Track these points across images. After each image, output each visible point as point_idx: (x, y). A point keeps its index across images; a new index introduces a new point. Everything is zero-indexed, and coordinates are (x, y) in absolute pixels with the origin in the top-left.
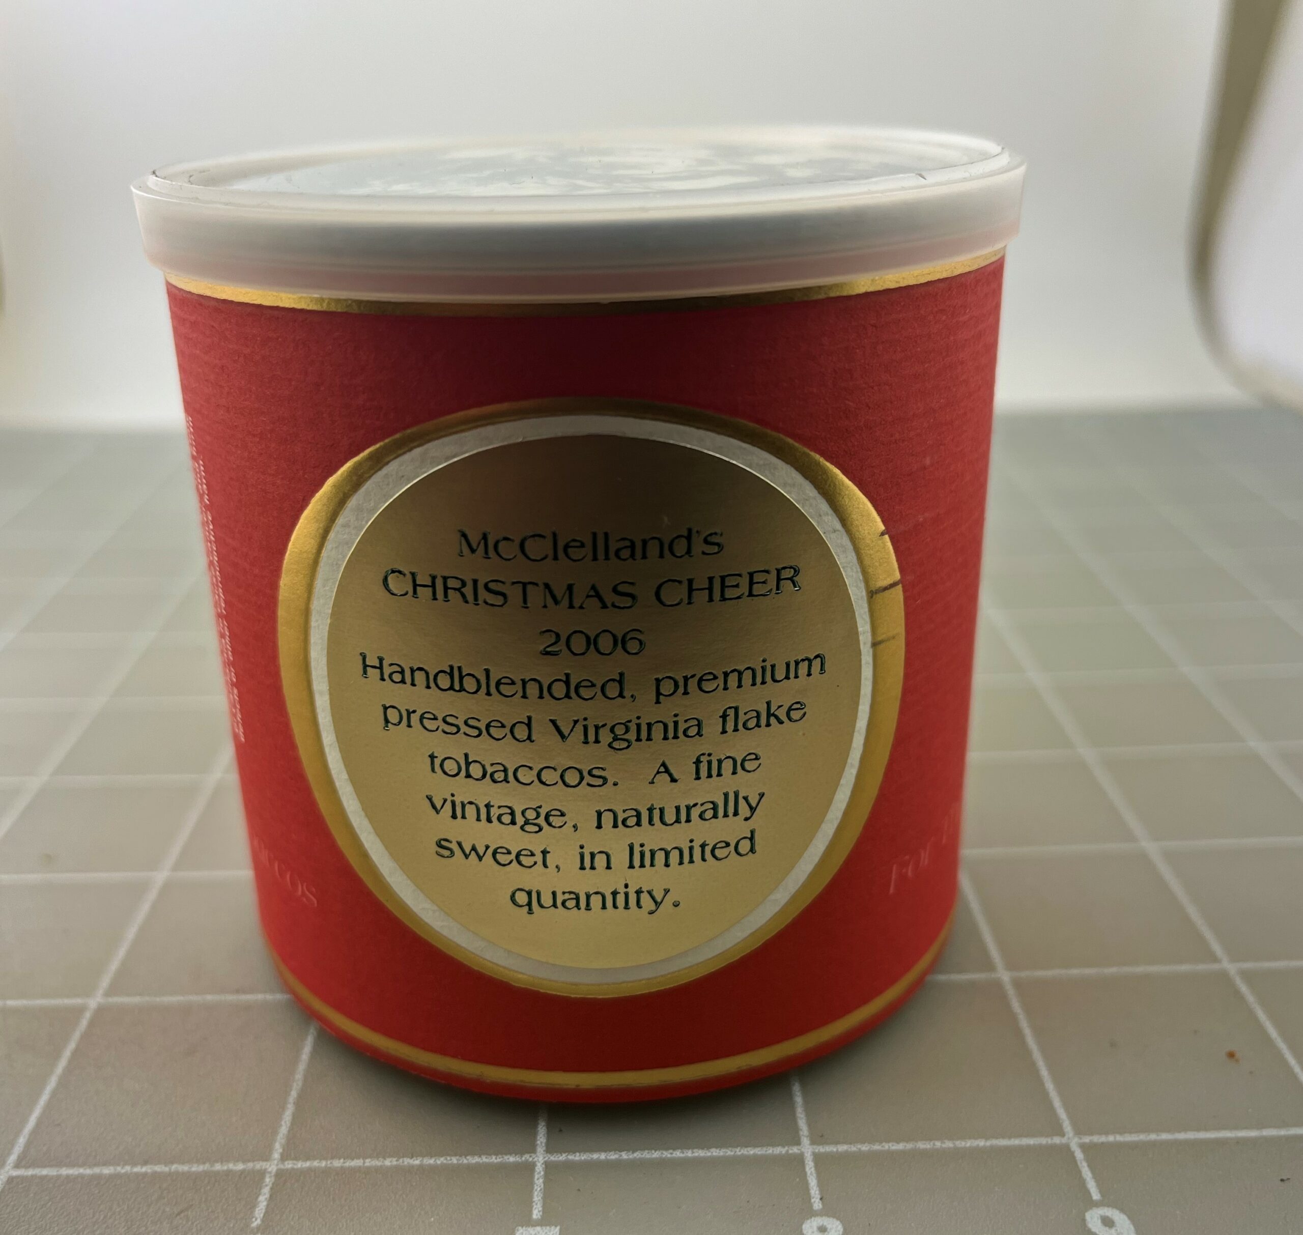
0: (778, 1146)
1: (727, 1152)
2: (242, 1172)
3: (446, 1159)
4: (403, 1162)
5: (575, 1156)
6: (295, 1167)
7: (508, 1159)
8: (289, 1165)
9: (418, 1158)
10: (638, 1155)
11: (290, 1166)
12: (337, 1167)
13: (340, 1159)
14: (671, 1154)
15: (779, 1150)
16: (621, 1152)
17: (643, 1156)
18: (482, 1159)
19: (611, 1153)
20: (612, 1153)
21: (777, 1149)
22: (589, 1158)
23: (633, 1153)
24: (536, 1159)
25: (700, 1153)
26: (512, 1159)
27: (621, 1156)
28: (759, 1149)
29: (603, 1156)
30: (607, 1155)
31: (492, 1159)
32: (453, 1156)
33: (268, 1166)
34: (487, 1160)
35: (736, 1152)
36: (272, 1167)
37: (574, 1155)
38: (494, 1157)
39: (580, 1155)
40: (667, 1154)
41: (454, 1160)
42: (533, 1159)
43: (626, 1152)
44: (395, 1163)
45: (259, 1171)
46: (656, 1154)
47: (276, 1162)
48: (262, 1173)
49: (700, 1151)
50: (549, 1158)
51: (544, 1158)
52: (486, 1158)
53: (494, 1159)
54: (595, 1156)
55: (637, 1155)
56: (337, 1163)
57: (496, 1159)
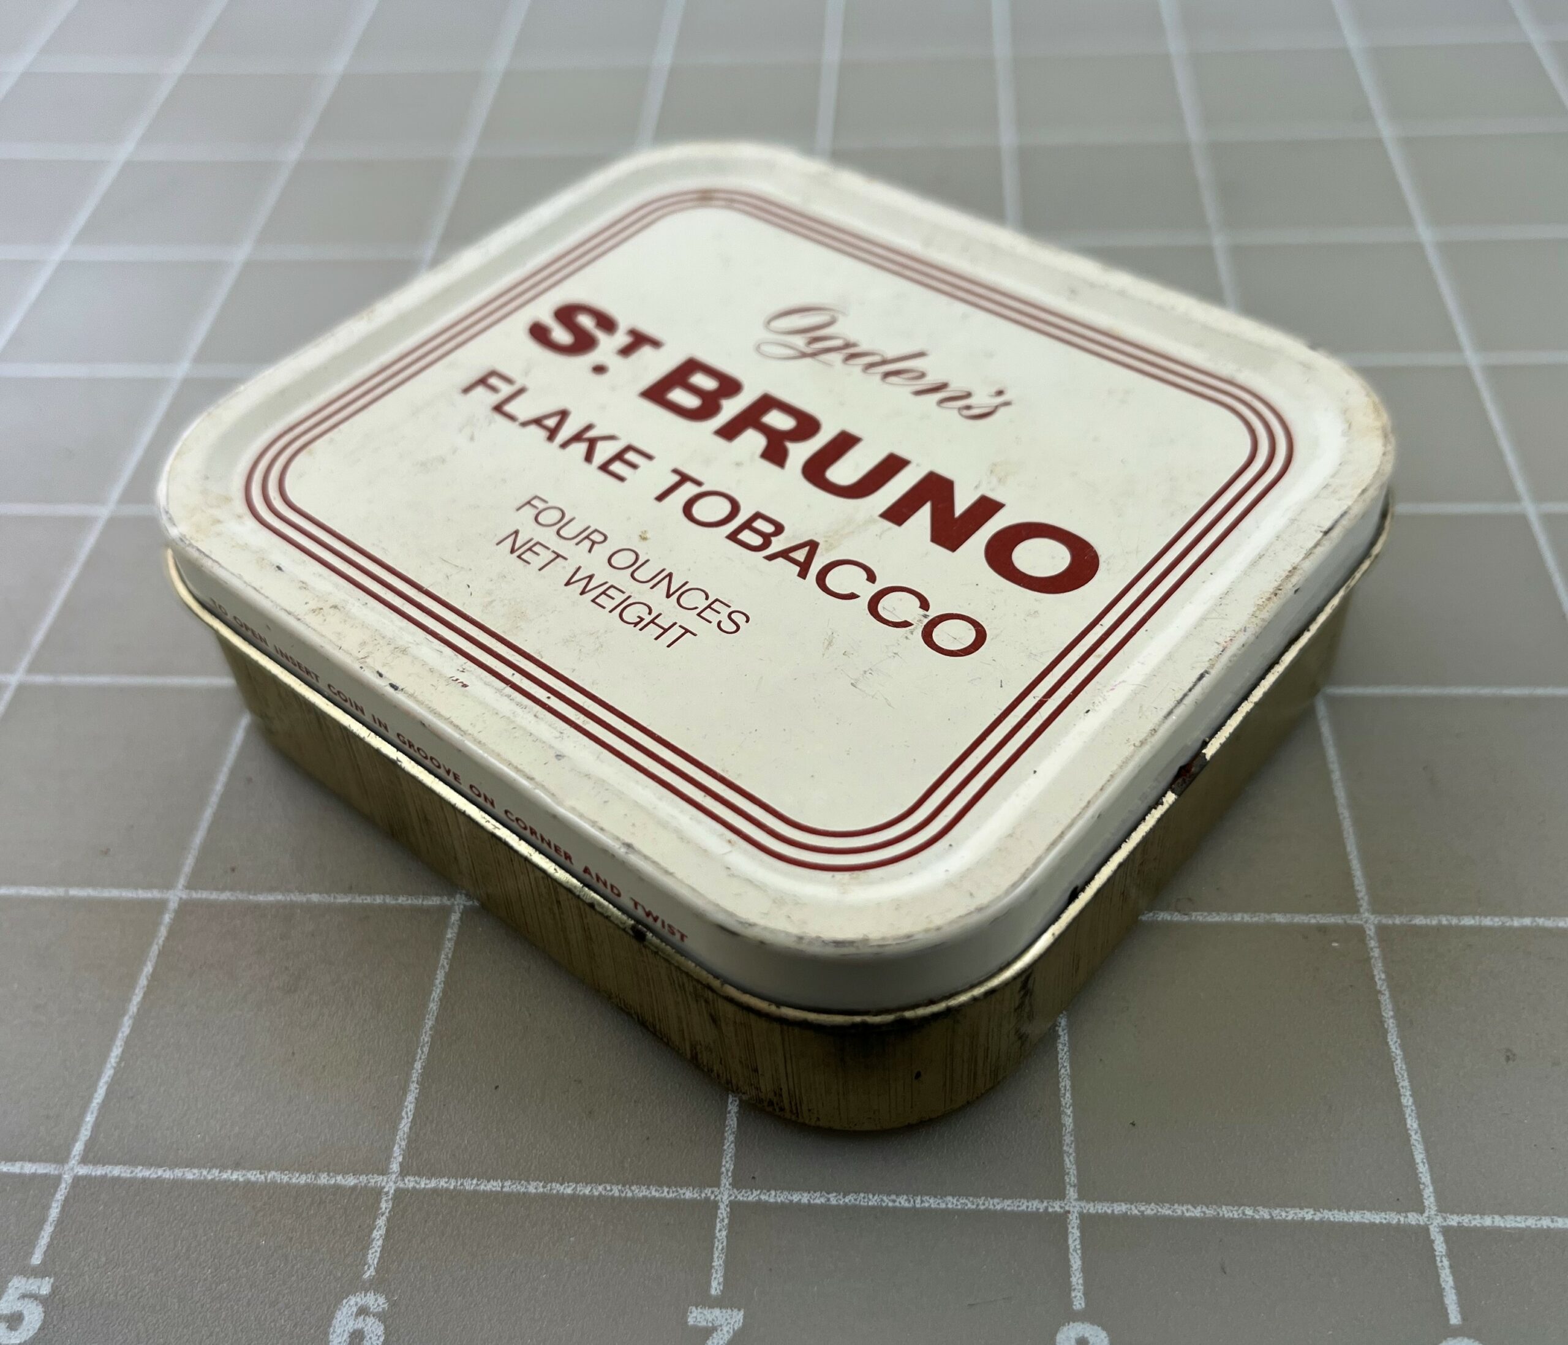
0: (1034, 1199)
1: (967, 1205)
2: (354, 1188)
3: (605, 1189)
4: (551, 1190)
5: (769, 1196)
6: (418, 1186)
7: (684, 1194)
8: (410, 1182)
9: (570, 1184)
10: (850, 1201)
11: (411, 1185)
12: (468, 1192)
13: (472, 1179)
14: (894, 1201)
15: (1036, 1205)
16: (828, 1194)
17: (858, 1202)
18: (651, 1193)
19: (815, 1195)
20: (818, 1194)
21: (1033, 1205)
22: (787, 1201)
23: (844, 1197)
24: (719, 1198)
25: (931, 1202)
26: (689, 1194)
27: (829, 1200)
28: (1009, 1202)
29: (805, 1198)
30: (811, 1197)
31: (663, 1193)
32: (613, 1184)
33: (383, 1184)
34: (657, 1195)
35: (978, 1205)
36: (390, 1184)
37: (768, 1194)
38: (666, 1190)
39: (775, 1196)
40: (887, 1201)
41: (616, 1191)
42: (716, 1196)
43: (834, 1194)
44: (541, 1190)
45: (373, 1189)
46: (874, 1200)
47: (394, 1177)
48: (378, 1192)
49: (932, 1201)
50: (736, 1197)
51: (731, 1196)
52: (656, 1190)
53: (667, 1193)
54: (796, 1198)
55: (850, 1199)
56: (470, 1185)
57: (668, 1192)
